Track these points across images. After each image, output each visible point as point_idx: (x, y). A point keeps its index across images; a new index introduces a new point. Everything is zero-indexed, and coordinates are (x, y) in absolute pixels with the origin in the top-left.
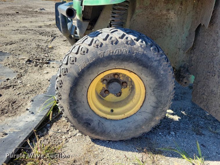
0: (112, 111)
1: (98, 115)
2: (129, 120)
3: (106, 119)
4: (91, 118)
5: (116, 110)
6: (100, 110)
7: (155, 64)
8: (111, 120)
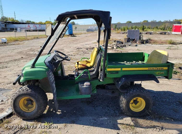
0: (28, 110)
1: (23, 111)
2: (32, 112)
3: (26, 112)
4: (20, 112)
5: (29, 110)
6: (24, 109)
7: (34, 95)
8: (27, 112)
